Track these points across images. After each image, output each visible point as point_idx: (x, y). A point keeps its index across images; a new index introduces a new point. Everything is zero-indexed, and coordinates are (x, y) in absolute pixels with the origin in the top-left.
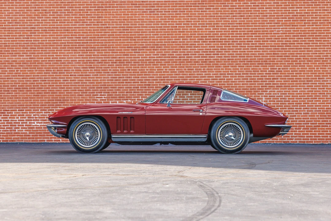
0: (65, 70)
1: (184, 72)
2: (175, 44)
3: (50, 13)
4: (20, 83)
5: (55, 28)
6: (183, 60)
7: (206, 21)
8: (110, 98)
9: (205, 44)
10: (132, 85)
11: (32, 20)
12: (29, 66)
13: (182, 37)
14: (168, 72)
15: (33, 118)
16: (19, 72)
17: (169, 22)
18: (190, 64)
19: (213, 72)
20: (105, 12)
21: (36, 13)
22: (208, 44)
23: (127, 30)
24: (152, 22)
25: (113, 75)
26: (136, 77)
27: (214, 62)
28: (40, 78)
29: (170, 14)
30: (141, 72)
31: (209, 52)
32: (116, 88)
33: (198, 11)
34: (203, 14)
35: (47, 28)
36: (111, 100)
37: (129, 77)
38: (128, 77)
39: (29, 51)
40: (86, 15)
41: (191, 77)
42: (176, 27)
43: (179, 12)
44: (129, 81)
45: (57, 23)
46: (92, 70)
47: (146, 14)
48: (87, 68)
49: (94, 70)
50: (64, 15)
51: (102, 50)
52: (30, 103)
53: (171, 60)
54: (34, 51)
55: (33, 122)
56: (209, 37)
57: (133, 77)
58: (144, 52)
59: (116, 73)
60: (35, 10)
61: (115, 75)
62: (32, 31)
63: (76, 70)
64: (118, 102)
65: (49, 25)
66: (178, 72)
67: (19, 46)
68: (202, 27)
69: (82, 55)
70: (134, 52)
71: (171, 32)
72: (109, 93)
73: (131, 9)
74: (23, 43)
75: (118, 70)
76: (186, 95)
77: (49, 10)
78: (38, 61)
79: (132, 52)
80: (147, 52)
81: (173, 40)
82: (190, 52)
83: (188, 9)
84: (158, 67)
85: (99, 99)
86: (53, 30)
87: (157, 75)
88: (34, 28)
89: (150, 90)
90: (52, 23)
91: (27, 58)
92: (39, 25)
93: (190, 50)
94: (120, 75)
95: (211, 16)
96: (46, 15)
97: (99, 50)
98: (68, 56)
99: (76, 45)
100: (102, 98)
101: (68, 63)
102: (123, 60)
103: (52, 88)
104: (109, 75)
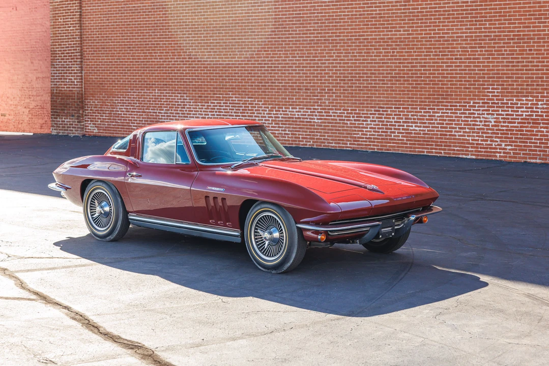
0: (449, 52)
4: (396, 70)
8: (504, 92)
10: (534, 74)
12: (407, 45)
15: (411, 119)
16: (395, 54)
26: (540, 62)
28: (420, 63)
30: (547, 54)
32: (513, 78)
36: (506, 96)
37: (531, 62)
44: (529, 68)
46: (482, 51)
48: (476, 47)
49: (485, 51)
51: (495, 20)
52: (407, 98)
55: (410, 124)
57: (536, 62)
59: (513, 54)
61: (512, 58)
63: (462, 51)
64: (515, 100)
69: (469, 29)
70: (538, 23)
72: (503, 85)
75: (516, 51)
78: (417, 38)
85: (491, 94)
91: (404, 35)
97: (491, 20)
100: (494, 92)
101: (452, 41)
102: (524, 35)
103: (433, 77)
104: (504, 58)
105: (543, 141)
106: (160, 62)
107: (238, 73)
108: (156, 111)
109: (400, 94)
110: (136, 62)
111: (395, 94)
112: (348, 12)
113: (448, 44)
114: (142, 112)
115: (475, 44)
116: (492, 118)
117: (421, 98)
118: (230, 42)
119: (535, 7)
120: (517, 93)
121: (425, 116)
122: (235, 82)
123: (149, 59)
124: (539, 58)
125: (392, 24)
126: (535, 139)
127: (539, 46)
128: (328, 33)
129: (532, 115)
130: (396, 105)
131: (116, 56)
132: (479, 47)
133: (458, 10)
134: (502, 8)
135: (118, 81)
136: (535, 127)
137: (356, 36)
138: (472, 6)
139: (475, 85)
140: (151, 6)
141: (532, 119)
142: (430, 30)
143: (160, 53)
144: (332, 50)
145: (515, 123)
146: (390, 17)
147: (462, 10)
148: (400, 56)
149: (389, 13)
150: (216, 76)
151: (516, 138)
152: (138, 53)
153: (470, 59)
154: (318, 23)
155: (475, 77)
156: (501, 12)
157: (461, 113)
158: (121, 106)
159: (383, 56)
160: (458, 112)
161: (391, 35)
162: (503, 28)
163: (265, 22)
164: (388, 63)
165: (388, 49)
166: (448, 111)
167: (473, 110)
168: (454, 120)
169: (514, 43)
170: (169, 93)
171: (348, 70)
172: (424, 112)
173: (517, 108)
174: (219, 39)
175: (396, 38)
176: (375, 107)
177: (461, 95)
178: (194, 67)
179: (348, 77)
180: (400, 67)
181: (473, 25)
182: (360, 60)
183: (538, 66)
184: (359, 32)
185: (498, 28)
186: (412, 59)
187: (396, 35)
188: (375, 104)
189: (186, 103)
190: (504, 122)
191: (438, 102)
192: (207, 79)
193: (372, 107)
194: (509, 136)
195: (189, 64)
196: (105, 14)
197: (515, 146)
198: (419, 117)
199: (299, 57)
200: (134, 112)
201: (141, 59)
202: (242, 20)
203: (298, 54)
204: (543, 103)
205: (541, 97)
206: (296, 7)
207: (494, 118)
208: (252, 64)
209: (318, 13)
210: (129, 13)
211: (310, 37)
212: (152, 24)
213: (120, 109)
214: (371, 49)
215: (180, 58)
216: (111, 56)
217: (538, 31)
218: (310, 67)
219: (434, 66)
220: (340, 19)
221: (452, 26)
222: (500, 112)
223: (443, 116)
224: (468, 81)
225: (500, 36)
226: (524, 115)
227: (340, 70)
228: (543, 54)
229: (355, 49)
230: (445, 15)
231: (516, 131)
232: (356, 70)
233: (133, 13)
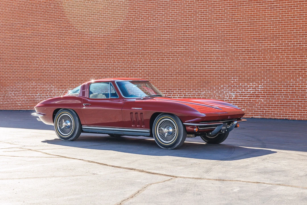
0: (209, 58)
1: (296, 59)
4: (179, 69)
6: (296, 48)
8: (240, 80)
10: (256, 70)
12: (185, 55)
13: (296, 28)
14: (285, 59)
15: (187, 96)
16: (178, 60)
18: (302, 52)
23: (253, 24)
26: (259, 64)
28: (192, 65)
30: (263, 59)
32: (245, 72)
36: (241, 82)
37: (255, 64)
38: (253, 64)
41: (302, 63)
44: (254, 67)
49: (229, 58)
51: (235, 42)
52: (185, 84)
53: (287, 48)
58: (266, 42)
61: (244, 62)
63: (216, 58)
64: (246, 84)
69: (220, 46)
70: (259, 43)
72: (239, 76)
75: (246, 58)
76: (298, 78)
78: (191, 51)
79: (257, 43)
80: (268, 42)
81: (288, 31)
84: (277, 55)
85: (232, 81)
86: (201, 27)
89: (270, 74)
91: (184, 49)
93: (302, 39)
94: (248, 62)
97: (233, 42)
98: (211, 47)
99: (217, 38)
100: (234, 80)
101: (211, 53)
102: (250, 49)
103: (200, 73)
104: (240, 62)
105: (262, 106)
106: (36, 66)
107: (85, 72)
108: (33, 94)
109: (181, 82)
110: (21, 66)
111: (179, 82)
112: (151, 37)
113: (209, 55)
114: (24, 95)
115: (224, 54)
116: (233, 94)
117: (193, 84)
118: (80, 55)
119: (257, 34)
120: (247, 80)
121: (196, 94)
122: (83, 77)
123: (29, 64)
124: (259, 62)
125: (177, 44)
126: (257, 105)
127: (259, 55)
128: (139, 49)
129: (256, 92)
130: (179, 88)
131: (8, 63)
132: (226, 56)
133: (214, 36)
134: (238, 35)
135: (10, 78)
136: (257, 99)
137: (156, 50)
138: (222, 34)
139: (224, 76)
140: (31, 34)
141: (255, 94)
142: (198, 47)
143: (36, 61)
144: (142, 58)
145: (246, 96)
146: (175, 40)
147: (216, 36)
148: (181, 61)
149: (175, 38)
150: (71, 74)
151: (247, 105)
152: (23, 61)
153: (221, 62)
154: (133, 43)
155: (224, 72)
156: (238, 37)
157: (216, 92)
158: (11, 92)
159: (171, 61)
160: (214, 91)
161: (176, 50)
162: (239, 46)
163: (101, 43)
164: (174, 65)
165: (174, 57)
166: (208, 91)
167: (223, 90)
168: (212, 96)
169: (245, 54)
170: (42, 84)
171: (151, 69)
172: (195, 92)
173: (247, 88)
174: (74, 53)
175: (179, 52)
176: (167, 90)
177: (216, 82)
178: (58, 69)
179: (151, 73)
180: (181, 67)
181: (222, 44)
182: (158, 63)
183: (259, 66)
184: (158, 48)
185: (236, 46)
186: (188, 63)
187: (179, 50)
188: (166, 88)
189: (52, 90)
190: (240, 96)
191: (203, 86)
192: (66, 76)
193: (165, 90)
194: (243, 104)
195: (55, 67)
196: (2, 39)
197: (246, 109)
198: (192, 95)
199: (122, 62)
200: (20, 95)
201: (24, 65)
202: (88, 42)
203: (121, 61)
204: (261, 85)
205: (261, 82)
206: (120, 35)
207: (235, 94)
208: (93, 67)
209: (133, 38)
210: (17, 38)
211: (128, 51)
212: (32, 44)
213: (10, 93)
214: (165, 58)
215: (49, 64)
216: (5, 63)
217: (258, 47)
218: (128, 68)
219: (200, 67)
220: (146, 41)
221: (210, 45)
222: (238, 91)
223: (206, 94)
224: (220, 74)
225: (238, 50)
226: (251, 92)
227: (146, 69)
228: (261, 59)
229: (155, 58)
230: (206, 39)
231: (247, 101)
232: (156, 69)
233: (20, 38)
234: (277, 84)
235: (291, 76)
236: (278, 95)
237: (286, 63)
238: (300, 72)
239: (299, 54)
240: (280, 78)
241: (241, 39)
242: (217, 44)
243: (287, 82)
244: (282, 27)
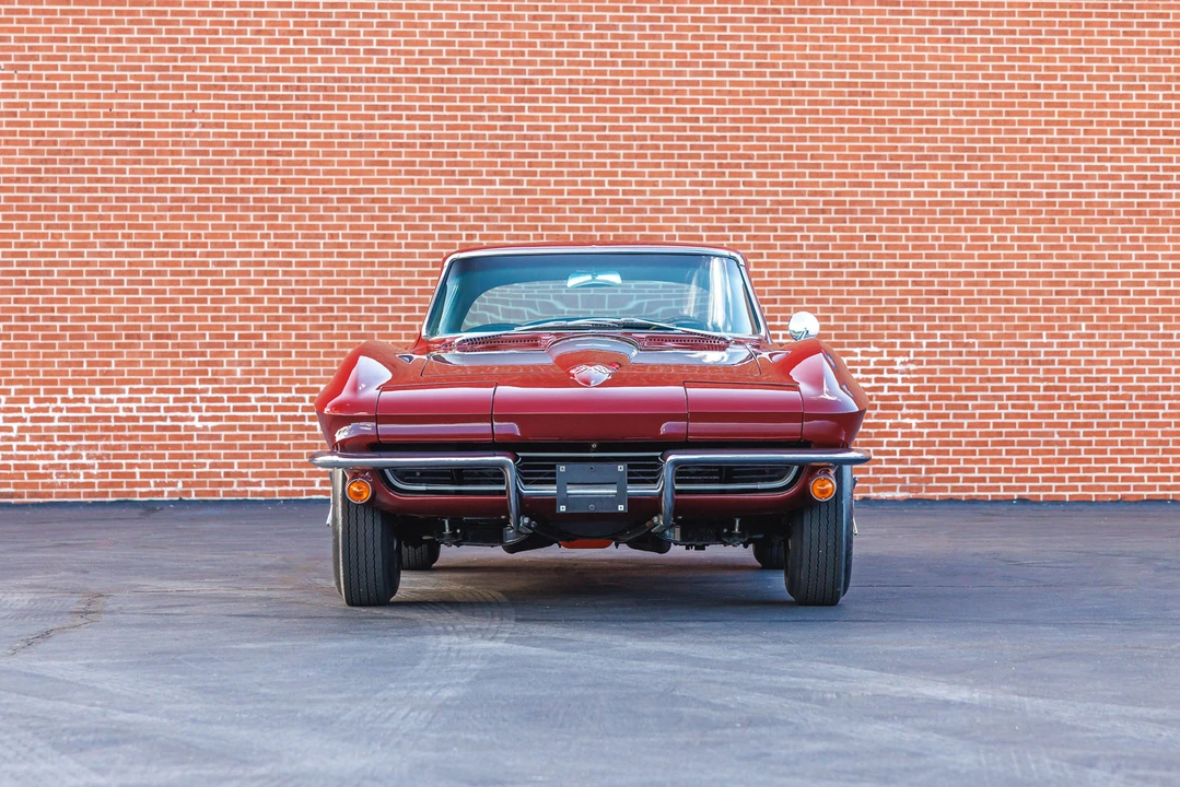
1: (1064, 247)
2: (1033, 149)
3: (588, 27)
5: (605, 82)
6: (1061, 204)
7: (1142, 69)
9: (1139, 151)
11: (522, 54)
12: (514, 219)
13: (1058, 123)
14: (1011, 247)
17: (1013, 67)
18: (1087, 221)
19: (1167, 248)
20: (786, 30)
21: (536, 27)
22: (1149, 151)
23: (864, 94)
24: (953, 67)
25: (814, 256)
26: (896, 265)
27: (1170, 213)
29: (1014, 41)
30: (914, 247)
31: (1153, 177)
32: (826, 301)
33: (1112, 33)
34: (1131, 43)
35: (577, 82)
37: (874, 265)
38: (868, 265)
39: (511, 164)
40: (720, 38)
41: (1088, 266)
42: (1038, 86)
43: (1048, 33)
44: (871, 279)
45: (614, 64)
46: (741, 238)
47: (930, 40)
48: (722, 229)
49: (748, 238)
50: (640, 37)
51: (775, 166)
53: (1019, 204)
54: (530, 164)
56: (1151, 124)
57: (888, 265)
58: (925, 176)
59: (826, 247)
60: (535, 18)
61: (822, 256)
62: (522, 91)
65: (586, 73)
66: (1046, 248)
67: (477, 146)
68: (1126, 87)
69: (702, 184)
70: (891, 175)
71: (1021, 104)
73: (879, 21)
74: (491, 137)
75: (834, 238)
76: (1071, 328)
77: (585, 18)
78: (544, 201)
79: (883, 175)
80: (934, 176)
81: (1025, 132)
82: (1086, 177)
83: (1079, 24)
84: (975, 230)
86: (598, 91)
87: (972, 257)
88: (531, 82)
89: (947, 310)
90: (597, 64)
91: (506, 192)
92: (550, 72)
93: (1087, 168)
94: (841, 256)
95: (1158, 52)
96: (573, 36)
97: (765, 166)
98: (655, 184)
99: (684, 147)
102: (852, 203)
104: (802, 256)
105: (911, 448)
120: (837, 336)
126: (889, 443)
129: (881, 389)
136: (888, 417)
141: (878, 398)
142: (585, 183)
162: (798, 184)
169: (827, 221)
175: (478, 201)
185: (783, 184)
204: (907, 359)
205: (903, 345)
225: (790, 202)
232: (371, 283)
234: (979, 354)
235: (1038, 319)
236: (984, 398)
237: (1020, 266)
238: (1079, 301)
239: (1073, 230)
240: (992, 327)
241: (805, 157)
242: (688, 174)
243: (1025, 345)
244: (1000, 113)
